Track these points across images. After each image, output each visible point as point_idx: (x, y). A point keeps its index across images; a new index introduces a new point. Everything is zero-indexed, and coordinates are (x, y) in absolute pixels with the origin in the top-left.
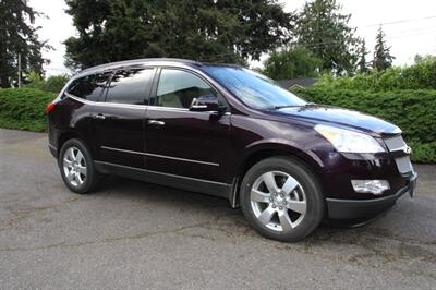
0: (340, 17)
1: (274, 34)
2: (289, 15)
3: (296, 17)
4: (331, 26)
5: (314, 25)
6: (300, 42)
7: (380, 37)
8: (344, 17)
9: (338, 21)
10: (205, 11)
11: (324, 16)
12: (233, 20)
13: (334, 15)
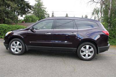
0: (44, 8)
1: (27, 10)
2: (31, 6)
3: (33, 7)
4: (41, 10)
5: (37, 9)
6: (33, 13)
7: (53, 14)
8: (45, 8)
10: (7, 2)
11: (40, 7)
12: (15, 5)
13: (42, 7)
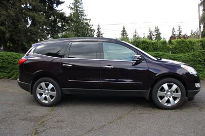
7: (98, 29)
8: (88, 20)
9: (85, 21)
13: (84, 19)
